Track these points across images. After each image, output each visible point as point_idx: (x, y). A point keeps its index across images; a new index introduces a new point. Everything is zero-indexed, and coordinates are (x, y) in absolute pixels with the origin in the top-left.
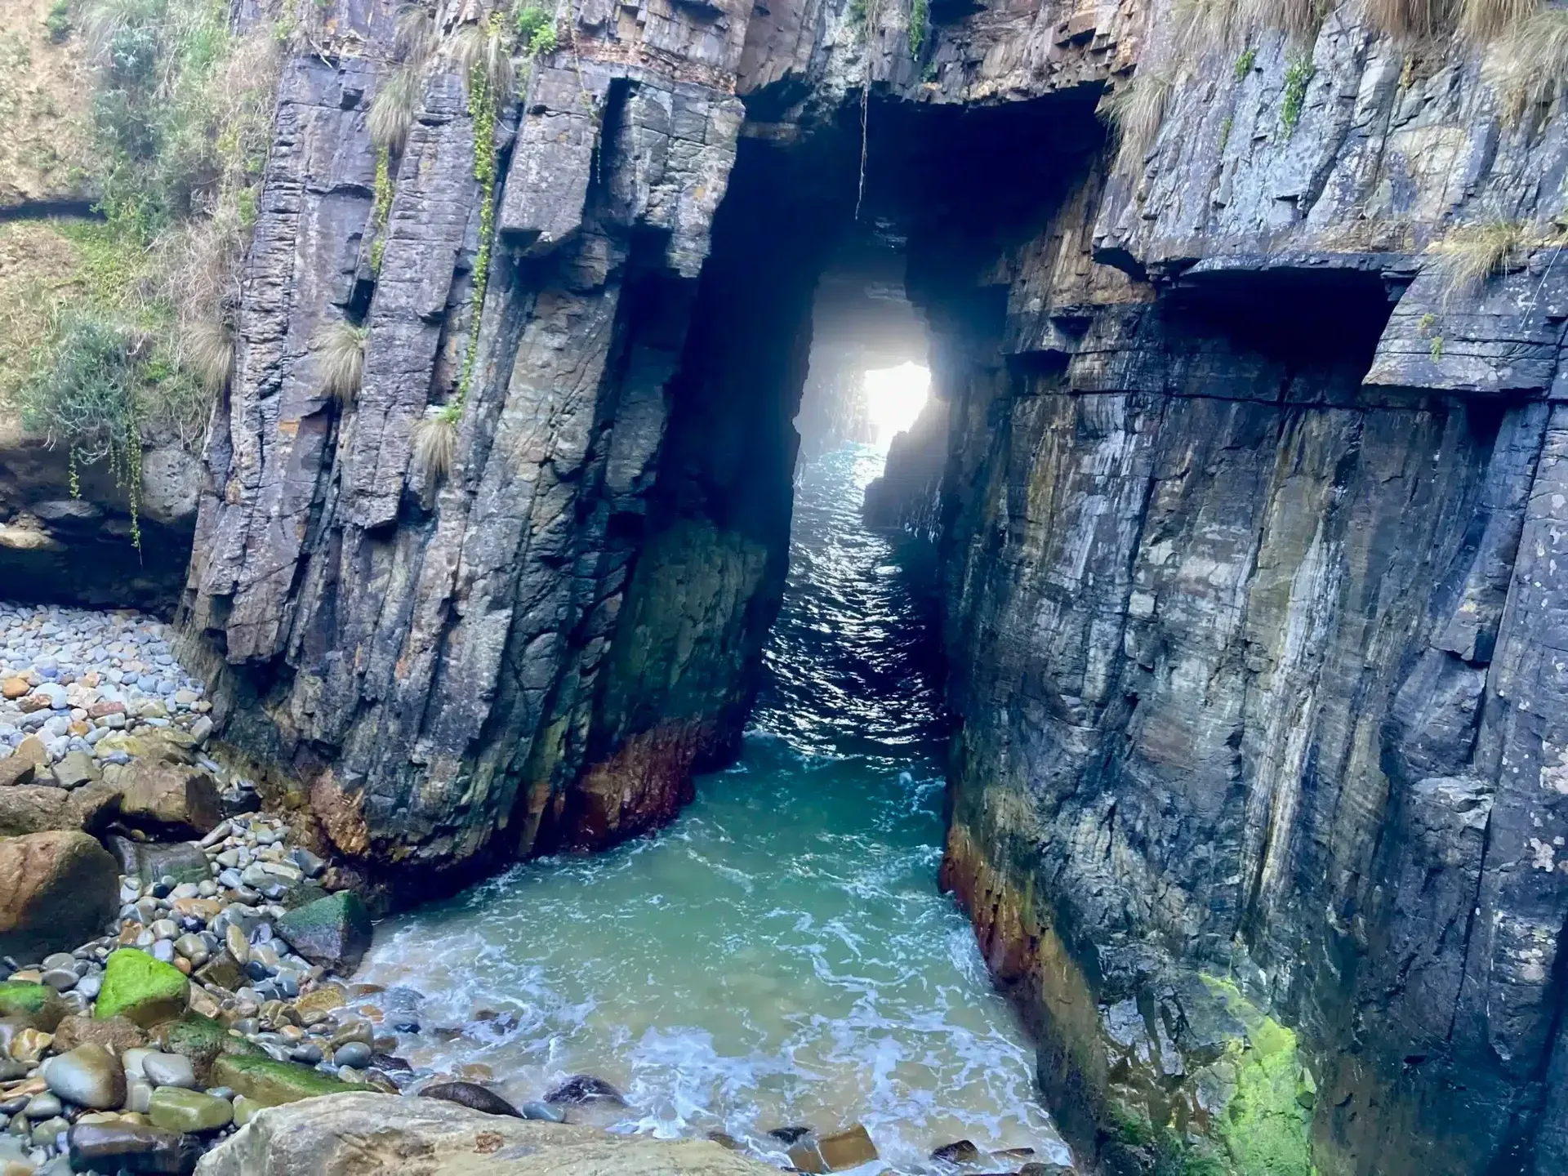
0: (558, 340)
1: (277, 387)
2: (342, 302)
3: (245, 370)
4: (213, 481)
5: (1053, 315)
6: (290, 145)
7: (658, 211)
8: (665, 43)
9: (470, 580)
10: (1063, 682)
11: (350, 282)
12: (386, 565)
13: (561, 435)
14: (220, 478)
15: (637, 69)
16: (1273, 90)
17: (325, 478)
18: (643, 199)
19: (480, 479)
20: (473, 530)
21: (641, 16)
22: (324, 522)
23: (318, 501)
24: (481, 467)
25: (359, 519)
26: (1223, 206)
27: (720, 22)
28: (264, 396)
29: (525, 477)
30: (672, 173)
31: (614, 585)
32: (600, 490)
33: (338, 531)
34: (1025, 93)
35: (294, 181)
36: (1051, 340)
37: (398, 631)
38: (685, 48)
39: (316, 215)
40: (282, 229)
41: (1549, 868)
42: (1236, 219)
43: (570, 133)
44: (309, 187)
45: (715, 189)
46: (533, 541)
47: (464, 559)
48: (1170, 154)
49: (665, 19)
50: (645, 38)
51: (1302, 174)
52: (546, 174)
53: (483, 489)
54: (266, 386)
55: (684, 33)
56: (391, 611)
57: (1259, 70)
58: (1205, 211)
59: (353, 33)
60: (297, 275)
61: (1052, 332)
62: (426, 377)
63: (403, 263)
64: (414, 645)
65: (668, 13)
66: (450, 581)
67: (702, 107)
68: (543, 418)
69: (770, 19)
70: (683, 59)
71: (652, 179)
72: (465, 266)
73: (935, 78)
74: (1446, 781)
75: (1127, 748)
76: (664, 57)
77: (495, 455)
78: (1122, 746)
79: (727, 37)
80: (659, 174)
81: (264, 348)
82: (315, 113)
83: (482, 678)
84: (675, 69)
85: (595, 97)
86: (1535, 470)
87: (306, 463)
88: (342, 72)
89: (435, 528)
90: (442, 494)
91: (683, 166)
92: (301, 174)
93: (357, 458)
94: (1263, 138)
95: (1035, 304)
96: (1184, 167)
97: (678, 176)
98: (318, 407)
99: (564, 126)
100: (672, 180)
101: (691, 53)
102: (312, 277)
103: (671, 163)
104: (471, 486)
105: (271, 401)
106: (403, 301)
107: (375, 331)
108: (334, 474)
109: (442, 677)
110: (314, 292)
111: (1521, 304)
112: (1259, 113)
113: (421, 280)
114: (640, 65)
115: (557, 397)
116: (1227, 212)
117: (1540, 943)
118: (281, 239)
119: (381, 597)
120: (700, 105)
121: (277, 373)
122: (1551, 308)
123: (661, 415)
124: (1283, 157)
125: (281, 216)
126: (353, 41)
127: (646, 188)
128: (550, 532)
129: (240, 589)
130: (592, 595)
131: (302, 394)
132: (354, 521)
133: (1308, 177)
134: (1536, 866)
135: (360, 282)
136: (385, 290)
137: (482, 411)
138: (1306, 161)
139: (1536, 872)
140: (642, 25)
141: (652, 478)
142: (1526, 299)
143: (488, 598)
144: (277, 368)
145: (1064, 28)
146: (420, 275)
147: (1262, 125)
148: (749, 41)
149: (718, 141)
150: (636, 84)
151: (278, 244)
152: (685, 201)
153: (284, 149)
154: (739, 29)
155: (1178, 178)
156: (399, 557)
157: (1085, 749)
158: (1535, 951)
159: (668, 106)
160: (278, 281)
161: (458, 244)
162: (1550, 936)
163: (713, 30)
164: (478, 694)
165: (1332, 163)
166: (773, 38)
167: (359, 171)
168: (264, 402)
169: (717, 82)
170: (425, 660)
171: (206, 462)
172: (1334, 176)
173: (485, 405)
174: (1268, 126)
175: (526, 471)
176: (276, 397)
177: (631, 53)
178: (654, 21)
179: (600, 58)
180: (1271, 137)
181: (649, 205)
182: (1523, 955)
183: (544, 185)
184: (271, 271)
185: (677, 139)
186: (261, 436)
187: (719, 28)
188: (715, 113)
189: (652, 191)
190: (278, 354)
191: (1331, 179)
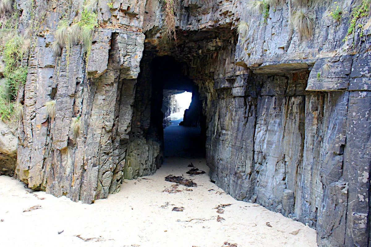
0: (104, 97)
1: (35, 116)
2: (49, 94)
3: (27, 113)
4: (21, 142)
5: (226, 78)
6: (34, 57)
7: (126, 63)
8: (124, 23)
9: (87, 160)
10: (240, 169)
11: (50, 88)
12: (66, 158)
13: (106, 121)
14: (22, 141)
15: (118, 30)
16: (275, 23)
17: (48, 138)
18: (122, 60)
19: (87, 135)
20: (87, 147)
21: (118, 17)
22: (49, 149)
23: (47, 144)
24: (87, 131)
25: (58, 148)
26: (267, 50)
27: (137, 16)
28: (32, 119)
29: (98, 132)
30: (129, 53)
31: (123, 157)
32: (117, 134)
33: (53, 151)
34: (213, 26)
35: (35, 66)
36: (227, 84)
37: (70, 175)
38: (129, 23)
39: (41, 73)
40: (33, 78)
41: (363, 200)
42: (270, 53)
43: (103, 46)
44: (39, 67)
45: (139, 56)
46: (102, 148)
47: (85, 155)
48: (252, 39)
49: (124, 17)
50: (119, 22)
51: (284, 42)
52: (97, 57)
53: (88, 137)
54: (32, 117)
55: (129, 20)
56: (68, 170)
57: (271, 18)
58: (263, 52)
59: (47, 29)
60: (37, 88)
61: (227, 83)
62: (71, 110)
63: (64, 83)
64: (75, 178)
65: (124, 16)
66: (83, 161)
67: (134, 37)
68: (101, 117)
69: (149, 14)
70: (129, 26)
71: (124, 55)
72: (79, 81)
73: (190, 24)
74: (337, 183)
75: (258, 184)
76: (124, 26)
77: (90, 127)
78: (256, 184)
79: (139, 20)
80: (125, 54)
81: (31, 107)
82: (39, 49)
83: (93, 185)
84: (127, 29)
85: (108, 37)
86: (348, 107)
87: (43, 135)
88: (45, 38)
89: (77, 148)
90: (78, 139)
91: (131, 51)
92: (37, 64)
93: (56, 132)
94: (274, 34)
95: (221, 76)
96: (256, 42)
97: (130, 54)
98: (45, 121)
99: (101, 45)
100: (129, 55)
101: (131, 25)
102: (41, 88)
103: (128, 51)
104: (85, 136)
105: (33, 120)
106: (64, 92)
107: (58, 100)
108: (51, 137)
109: (83, 185)
110: (42, 92)
111: (339, 69)
112: (272, 28)
113: (68, 86)
114: (118, 28)
115: (105, 111)
116: (268, 52)
117: (363, 219)
118: (33, 80)
119: (65, 167)
120: (134, 36)
121: (35, 113)
122: (346, 69)
123: (131, 113)
124: (279, 38)
125: (32, 75)
126: (47, 31)
127: (123, 57)
128: (105, 146)
129: (30, 168)
130: (118, 161)
131: (41, 118)
132: (57, 148)
133: (286, 42)
134: (360, 200)
135: (53, 88)
136: (59, 90)
137: (86, 117)
138: (285, 39)
139: (360, 202)
140: (118, 19)
141: (129, 129)
142: (340, 68)
143: (92, 164)
144: (34, 112)
145: (221, 11)
146: (68, 85)
147: (273, 31)
148: (144, 20)
149: (139, 44)
150: (118, 33)
151: (33, 81)
152: (132, 60)
153: (32, 58)
154: (142, 18)
155: (255, 44)
156: (69, 156)
157: (247, 186)
158: (362, 221)
159: (126, 37)
160: (33, 90)
161: (76, 77)
162: (365, 217)
163: (136, 18)
164: (92, 189)
165: (291, 38)
166: (149, 19)
167: (51, 62)
168: (32, 121)
169: (137, 31)
170: (78, 181)
171: (18, 137)
172: (292, 42)
173: (87, 115)
174: (275, 31)
175: (98, 131)
176: (35, 119)
177: (116, 26)
178: (121, 18)
179: (109, 28)
180: (276, 34)
181: (124, 62)
182: (360, 222)
183: (97, 60)
184: (31, 88)
185: (129, 45)
186: (32, 130)
187: (137, 18)
188: (138, 38)
189: (124, 58)
190: (34, 109)
191: (291, 43)
